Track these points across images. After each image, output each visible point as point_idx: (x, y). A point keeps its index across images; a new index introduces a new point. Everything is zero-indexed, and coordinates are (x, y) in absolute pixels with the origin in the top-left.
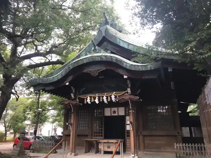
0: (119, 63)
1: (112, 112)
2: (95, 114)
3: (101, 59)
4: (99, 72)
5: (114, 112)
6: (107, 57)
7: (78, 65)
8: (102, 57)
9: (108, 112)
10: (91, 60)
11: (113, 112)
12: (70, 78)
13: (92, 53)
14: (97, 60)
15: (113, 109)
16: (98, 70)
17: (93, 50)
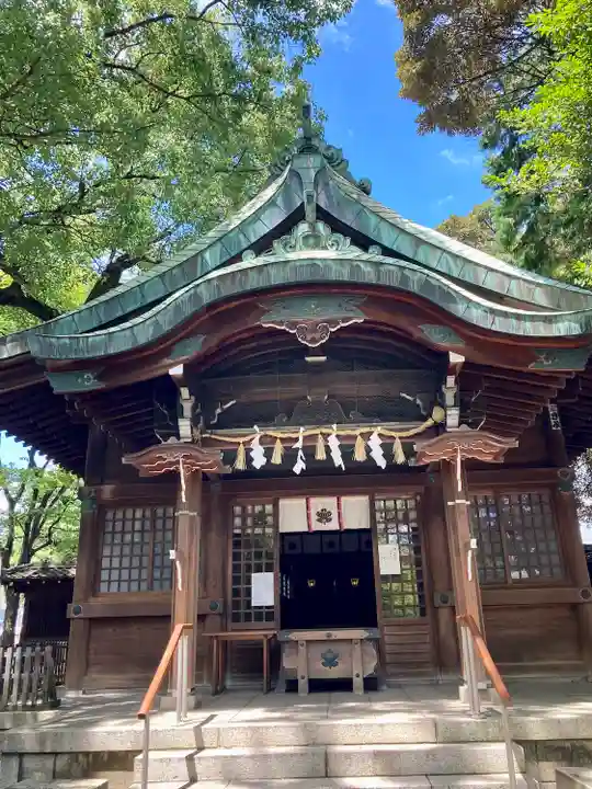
0: (436, 299)
1: (314, 517)
2: (238, 521)
3: (352, 273)
4: (333, 330)
5: (324, 516)
6: (382, 268)
7: (240, 290)
8: (362, 265)
9: (295, 515)
10: (305, 277)
11: (318, 514)
12: (193, 348)
13: (298, 247)
14: (333, 277)
15: (320, 503)
16: (333, 322)
17: (306, 238)
